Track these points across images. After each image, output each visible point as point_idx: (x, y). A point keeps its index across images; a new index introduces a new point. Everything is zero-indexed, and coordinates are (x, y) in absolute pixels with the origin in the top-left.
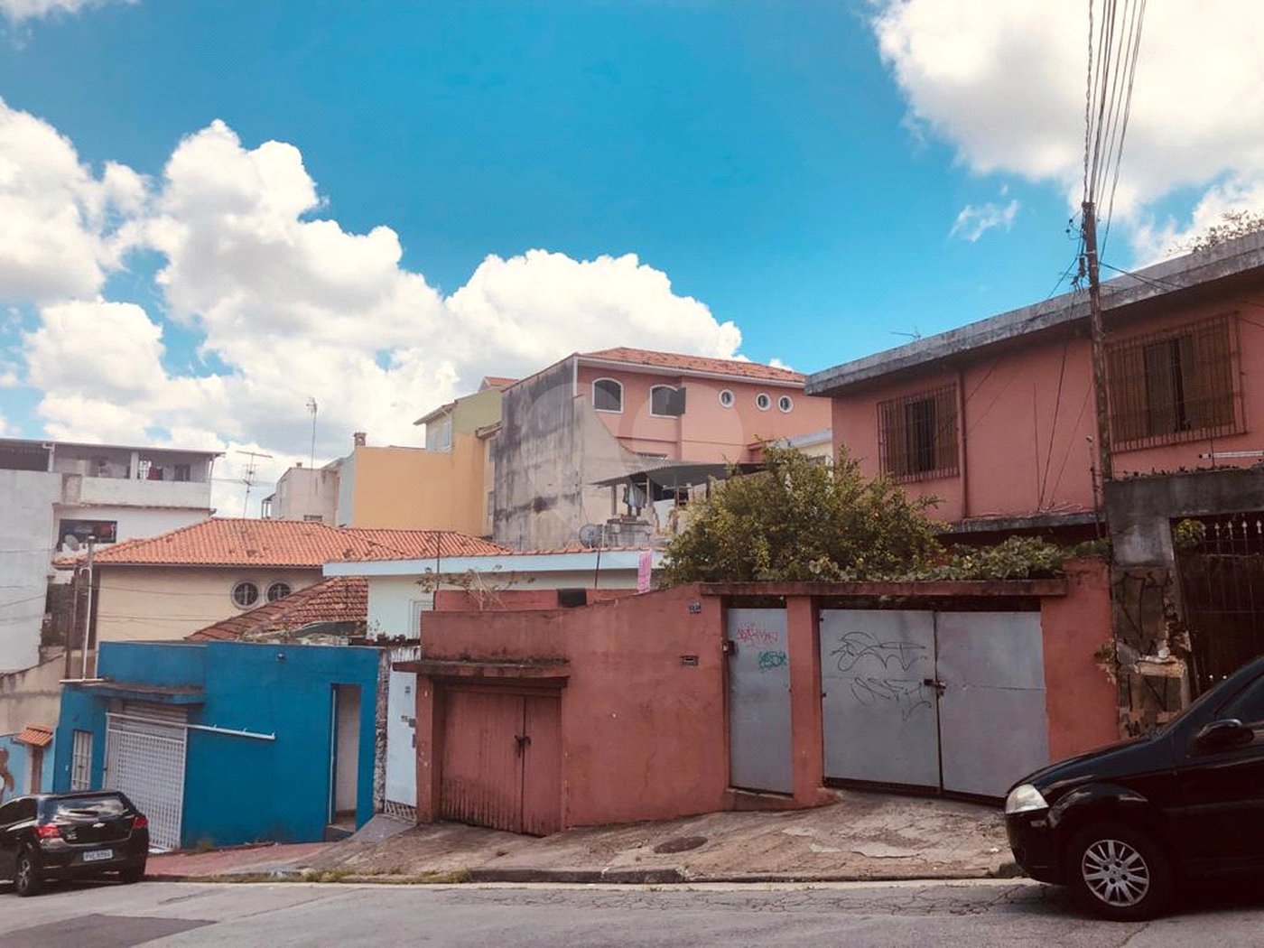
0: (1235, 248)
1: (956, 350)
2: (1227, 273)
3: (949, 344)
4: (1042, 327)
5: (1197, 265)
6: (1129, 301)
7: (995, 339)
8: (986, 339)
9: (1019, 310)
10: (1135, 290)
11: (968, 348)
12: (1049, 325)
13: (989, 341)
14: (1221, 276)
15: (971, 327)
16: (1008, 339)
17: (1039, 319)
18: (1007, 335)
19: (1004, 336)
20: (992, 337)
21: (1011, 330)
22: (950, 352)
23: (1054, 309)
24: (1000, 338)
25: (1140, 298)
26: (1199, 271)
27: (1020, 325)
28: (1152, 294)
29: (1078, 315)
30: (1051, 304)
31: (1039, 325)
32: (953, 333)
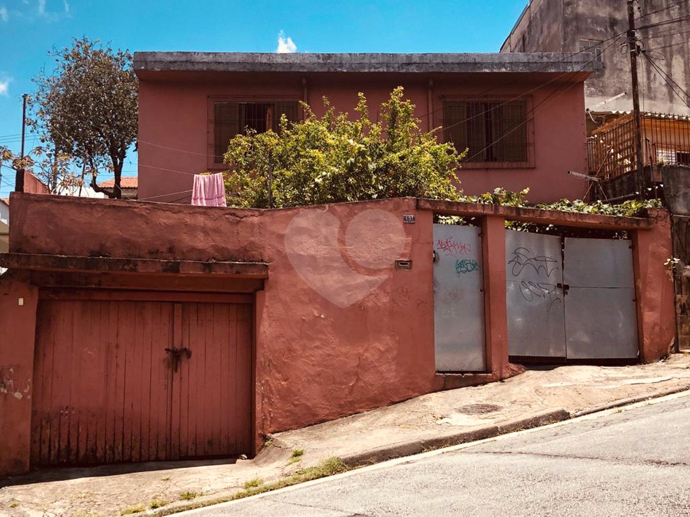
0: (558, 58)
1: (332, 70)
2: (553, 71)
3: (325, 64)
4: (415, 71)
5: (534, 61)
6: (487, 71)
7: (372, 70)
8: (364, 68)
9: (396, 54)
10: (493, 64)
11: (345, 71)
12: (422, 71)
13: (366, 71)
14: (549, 71)
15: (348, 56)
16: (383, 73)
17: (415, 65)
18: (383, 69)
19: (381, 70)
20: (370, 68)
21: (387, 67)
22: (326, 70)
23: (428, 62)
24: (376, 70)
25: (495, 71)
26: (535, 64)
27: (397, 65)
28: (503, 70)
29: (447, 70)
30: (425, 57)
31: (413, 69)
32: (329, 56)
